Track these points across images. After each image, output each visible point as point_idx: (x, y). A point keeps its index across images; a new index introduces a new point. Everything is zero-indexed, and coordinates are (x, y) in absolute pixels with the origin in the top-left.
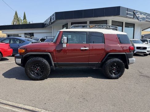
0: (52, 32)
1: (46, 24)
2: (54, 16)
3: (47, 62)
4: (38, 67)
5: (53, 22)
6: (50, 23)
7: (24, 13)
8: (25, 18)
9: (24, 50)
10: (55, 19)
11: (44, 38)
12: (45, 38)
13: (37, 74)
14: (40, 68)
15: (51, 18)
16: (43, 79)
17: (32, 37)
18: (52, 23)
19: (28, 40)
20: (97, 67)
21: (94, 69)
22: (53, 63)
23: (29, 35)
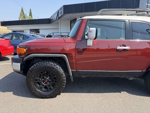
0: (59, 29)
1: (52, 20)
2: (62, 10)
3: (61, 69)
4: (47, 76)
5: (61, 17)
6: (57, 18)
7: (30, 10)
8: (31, 14)
9: (25, 50)
10: (62, 13)
11: (50, 34)
12: (52, 35)
13: (46, 87)
14: (50, 78)
15: (58, 12)
16: (55, 96)
17: (38, 34)
18: (59, 18)
19: (33, 36)
20: (135, 78)
21: (130, 79)
22: (71, 70)
23: (35, 32)
